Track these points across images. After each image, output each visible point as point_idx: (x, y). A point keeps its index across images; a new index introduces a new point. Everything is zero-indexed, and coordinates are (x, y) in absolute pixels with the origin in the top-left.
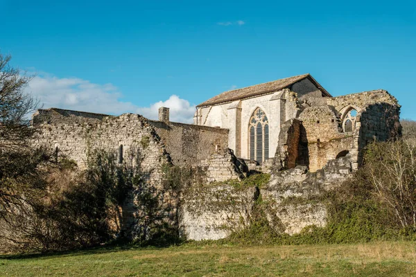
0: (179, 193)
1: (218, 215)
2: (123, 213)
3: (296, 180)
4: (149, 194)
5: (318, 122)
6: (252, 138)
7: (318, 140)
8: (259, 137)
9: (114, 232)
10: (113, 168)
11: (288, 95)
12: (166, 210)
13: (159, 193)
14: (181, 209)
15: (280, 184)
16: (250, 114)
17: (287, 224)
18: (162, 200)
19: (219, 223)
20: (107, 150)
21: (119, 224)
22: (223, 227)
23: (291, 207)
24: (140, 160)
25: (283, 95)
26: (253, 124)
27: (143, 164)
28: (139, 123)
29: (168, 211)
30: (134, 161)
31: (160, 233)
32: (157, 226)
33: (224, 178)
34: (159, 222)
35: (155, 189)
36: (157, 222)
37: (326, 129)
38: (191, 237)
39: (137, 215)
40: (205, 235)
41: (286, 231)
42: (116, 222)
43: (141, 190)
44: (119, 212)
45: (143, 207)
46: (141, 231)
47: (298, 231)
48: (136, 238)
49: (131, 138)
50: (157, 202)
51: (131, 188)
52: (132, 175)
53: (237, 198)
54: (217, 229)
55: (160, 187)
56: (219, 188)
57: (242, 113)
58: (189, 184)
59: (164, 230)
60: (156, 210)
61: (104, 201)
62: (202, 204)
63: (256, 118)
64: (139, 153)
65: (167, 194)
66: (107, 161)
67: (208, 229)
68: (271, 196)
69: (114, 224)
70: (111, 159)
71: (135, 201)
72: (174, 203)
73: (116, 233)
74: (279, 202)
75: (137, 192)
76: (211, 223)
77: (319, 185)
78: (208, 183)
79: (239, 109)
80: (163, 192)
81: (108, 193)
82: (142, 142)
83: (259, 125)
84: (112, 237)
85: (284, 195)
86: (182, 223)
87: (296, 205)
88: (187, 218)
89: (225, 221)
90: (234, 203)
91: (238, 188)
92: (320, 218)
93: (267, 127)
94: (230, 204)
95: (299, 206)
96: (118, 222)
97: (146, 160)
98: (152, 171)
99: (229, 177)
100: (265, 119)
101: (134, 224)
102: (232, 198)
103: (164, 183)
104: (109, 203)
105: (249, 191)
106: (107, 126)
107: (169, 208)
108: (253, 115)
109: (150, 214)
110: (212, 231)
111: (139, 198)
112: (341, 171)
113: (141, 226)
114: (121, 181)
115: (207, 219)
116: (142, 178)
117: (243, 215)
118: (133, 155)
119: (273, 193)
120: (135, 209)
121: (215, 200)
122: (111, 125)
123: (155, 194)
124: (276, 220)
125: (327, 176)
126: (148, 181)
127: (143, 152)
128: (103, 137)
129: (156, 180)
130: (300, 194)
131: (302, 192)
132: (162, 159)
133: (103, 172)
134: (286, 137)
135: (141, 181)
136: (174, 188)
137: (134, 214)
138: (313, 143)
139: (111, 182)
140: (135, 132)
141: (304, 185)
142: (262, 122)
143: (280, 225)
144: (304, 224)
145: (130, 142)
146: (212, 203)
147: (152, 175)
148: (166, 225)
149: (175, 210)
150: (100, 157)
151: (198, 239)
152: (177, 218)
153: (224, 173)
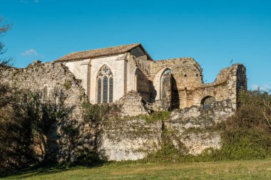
0: (97, 125)
1: (135, 141)
2: (47, 140)
3: (193, 115)
4: (71, 126)
5: (185, 76)
6: (99, 87)
7: (186, 88)
8: (105, 87)
9: (39, 156)
10: (38, 104)
11: (129, 57)
12: (86, 138)
13: (80, 125)
14: (101, 137)
15: (181, 119)
16: (98, 69)
17: (190, 148)
18: (83, 130)
19: (136, 147)
20: (32, 90)
21: (43, 149)
22: (140, 150)
23: (193, 135)
24: (63, 98)
25: (126, 57)
26: (100, 77)
27: (66, 102)
28: (63, 70)
29: (88, 138)
30: (57, 99)
31: (83, 156)
32: (80, 150)
33: (136, 114)
34: (81, 147)
35: (76, 122)
36: (79, 147)
37: (192, 81)
38: (111, 158)
39: (60, 142)
40: (125, 157)
41: (190, 152)
42: (41, 148)
43: (64, 122)
44: (43, 140)
45: (65, 136)
46: (66, 155)
47: (199, 152)
48: (61, 160)
49: (55, 81)
50: (78, 132)
51: (54, 121)
52: (55, 110)
53: (150, 128)
54: (135, 151)
55: (80, 120)
56: (134, 121)
57: (92, 68)
58: (106, 118)
59: (85, 153)
60: (77, 138)
61: (30, 130)
62: (121, 133)
63: (103, 72)
64: (62, 93)
65: (87, 125)
66: (32, 99)
67: (127, 152)
68: (174, 127)
69: (39, 150)
70: (37, 97)
71: (59, 131)
72: (93, 132)
73: (42, 156)
74: (181, 131)
75: (59, 124)
76: (129, 147)
77: (211, 119)
78: (122, 117)
79: (90, 65)
80: (84, 124)
81: (33, 125)
82: (65, 85)
83: (106, 78)
84: (38, 160)
85: (185, 126)
86: (102, 148)
87: (196, 133)
88: (106, 144)
89: (141, 146)
90: (148, 133)
91: (148, 121)
92: (216, 143)
93: (111, 80)
94: (144, 133)
95: (200, 134)
96: (43, 148)
97: (68, 99)
98: (73, 107)
99: (140, 113)
100: (111, 73)
101: (58, 149)
102: (146, 129)
103: (85, 117)
104: (35, 132)
105: (158, 123)
106: (33, 71)
107: (89, 136)
108: (100, 70)
109: (72, 142)
110: (131, 153)
111: (63, 128)
112: (226, 110)
113: (65, 150)
114: (45, 115)
115: (125, 144)
116: (65, 113)
117: (156, 141)
118: (56, 95)
119: (176, 125)
120: (59, 137)
121: (132, 129)
122: (37, 70)
123: (76, 126)
124: (181, 145)
125: (216, 113)
126: (70, 115)
127: (66, 93)
128: (28, 80)
129: (78, 114)
130: (198, 126)
131: (199, 124)
132: (83, 98)
133: (28, 108)
134: (169, 85)
135: (64, 115)
136: (93, 121)
137: (58, 141)
138: (183, 90)
139: (36, 116)
140: (59, 76)
141: (200, 119)
142: (107, 76)
143: (185, 148)
144: (204, 147)
145: (54, 85)
146: (130, 132)
147: (74, 110)
148: (86, 149)
149: (94, 138)
150: (26, 95)
151: (119, 159)
152: (96, 144)
153: (136, 110)
